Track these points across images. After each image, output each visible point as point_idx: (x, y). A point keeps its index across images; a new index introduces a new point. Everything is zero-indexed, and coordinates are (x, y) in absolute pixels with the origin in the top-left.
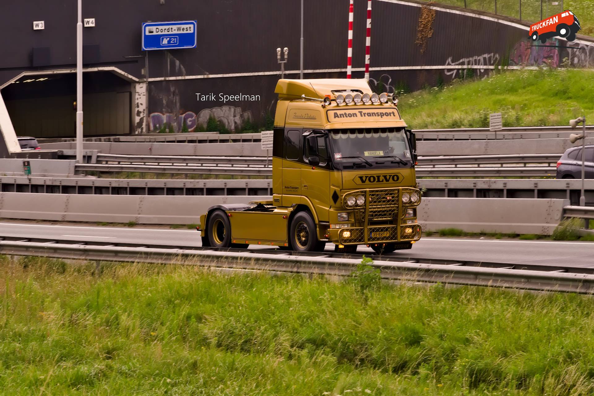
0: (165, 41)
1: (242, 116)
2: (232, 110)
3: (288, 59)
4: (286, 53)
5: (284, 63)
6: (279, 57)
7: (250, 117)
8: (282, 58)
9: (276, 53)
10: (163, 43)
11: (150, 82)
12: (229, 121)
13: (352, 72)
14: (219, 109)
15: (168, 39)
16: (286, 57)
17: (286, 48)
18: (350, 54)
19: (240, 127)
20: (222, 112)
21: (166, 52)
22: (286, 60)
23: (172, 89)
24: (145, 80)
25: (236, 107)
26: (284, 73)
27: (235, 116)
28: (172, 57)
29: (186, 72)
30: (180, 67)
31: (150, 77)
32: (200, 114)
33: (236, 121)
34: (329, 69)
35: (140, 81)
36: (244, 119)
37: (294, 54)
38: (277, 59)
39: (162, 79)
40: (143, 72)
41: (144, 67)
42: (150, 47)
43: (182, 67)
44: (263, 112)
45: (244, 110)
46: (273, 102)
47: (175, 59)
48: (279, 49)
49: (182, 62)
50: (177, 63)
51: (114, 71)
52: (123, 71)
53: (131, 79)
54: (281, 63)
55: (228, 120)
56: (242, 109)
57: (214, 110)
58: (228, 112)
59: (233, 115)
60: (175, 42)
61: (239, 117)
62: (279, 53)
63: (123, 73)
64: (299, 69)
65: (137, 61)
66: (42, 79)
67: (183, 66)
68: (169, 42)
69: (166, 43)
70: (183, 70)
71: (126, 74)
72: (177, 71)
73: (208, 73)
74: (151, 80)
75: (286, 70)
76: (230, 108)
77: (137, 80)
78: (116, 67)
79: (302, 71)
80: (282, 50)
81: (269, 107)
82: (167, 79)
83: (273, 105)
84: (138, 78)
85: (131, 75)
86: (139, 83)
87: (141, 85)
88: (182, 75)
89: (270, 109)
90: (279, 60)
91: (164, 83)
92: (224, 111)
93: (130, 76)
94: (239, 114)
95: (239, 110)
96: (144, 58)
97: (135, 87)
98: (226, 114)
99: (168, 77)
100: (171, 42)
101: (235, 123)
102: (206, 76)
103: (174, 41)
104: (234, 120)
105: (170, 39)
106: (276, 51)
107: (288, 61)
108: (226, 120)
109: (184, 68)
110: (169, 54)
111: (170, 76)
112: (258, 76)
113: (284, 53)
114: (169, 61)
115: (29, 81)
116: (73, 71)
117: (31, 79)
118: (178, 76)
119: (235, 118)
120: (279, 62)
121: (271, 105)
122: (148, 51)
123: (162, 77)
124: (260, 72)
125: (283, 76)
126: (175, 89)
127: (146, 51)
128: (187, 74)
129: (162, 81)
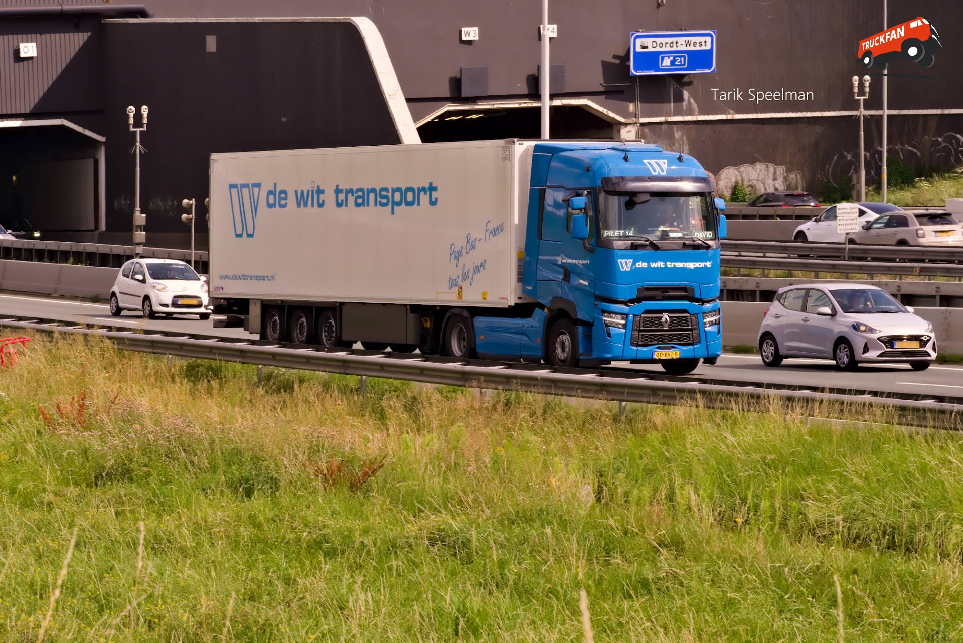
0: (667, 62)
1: (786, 178)
2: (771, 169)
3: (869, 93)
4: (867, 84)
5: (864, 100)
6: (856, 90)
7: (800, 180)
8: (861, 92)
9: (852, 84)
10: (664, 64)
11: (643, 125)
12: (767, 186)
14: (751, 168)
15: (672, 58)
16: (867, 90)
17: (867, 77)
20: (754, 172)
21: (667, 79)
22: (867, 94)
23: (677, 135)
24: (635, 120)
25: (776, 165)
26: (863, 114)
27: (775, 179)
28: (676, 85)
29: (699, 110)
30: (690, 102)
31: (643, 116)
32: (720, 175)
33: (777, 186)
34: (923, 109)
35: (628, 122)
36: (790, 183)
37: (876, 86)
38: (853, 93)
39: (662, 119)
40: (632, 108)
41: (633, 100)
42: (642, 69)
43: (692, 101)
44: (821, 174)
45: (789, 170)
46: (835, 158)
47: (682, 89)
48: (856, 78)
49: (692, 95)
50: (686, 94)
51: (587, 106)
52: (601, 105)
53: (613, 119)
54: (859, 100)
55: (764, 184)
56: (786, 168)
57: (742, 168)
58: (764, 171)
59: (771, 177)
60: (683, 63)
61: (782, 180)
62: (856, 84)
63: (601, 109)
64: (881, 108)
65: (622, 92)
66: (475, 117)
67: (694, 100)
68: (673, 63)
69: (668, 64)
70: (694, 106)
71: (605, 111)
72: (684, 108)
73: (732, 112)
74: (644, 120)
76: (767, 167)
78: (589, 99)
79: (884, 113)
80: (861, 80)
81: (829, 166)
82: (670, 119)
83: (835, 163)
84: (625, 118)
85: (613, 112)
86: (626, 125)
87: (629, 128)
88: (691, 113)
89: (830, 169)
90: (856, 95)
91: (664, 126)
92: (758, 170)
93: (612, 115)
94: (782, 176)
95: (781, 169)
96: (633, 87)
97: (619, 132)
98: (762, 176)
99: (670, 116)
100: (676, 63)
101: (776, 189)
102: (729, 117)
103: (681, 61)
104: (774, 185)
105: (674, 58)
106: (852, 80)
107: (869, 96)
108: (762, 185)
109: (696, 101)
110: (672, 82)
111: (674, 116)
112: (812, 117)
113: (863, 84)
114: (672, 91)
115: (454, 118)
116: (523, 105)
117: (457, 116)
118: (687, 115)
119: (776, 182)
120: (857, 98)
121: (833, 163)
122: (640, 77)
123: (661, 116)
124: (815, 111)
125: (862, 119)
126: (682, 136)
127: (636, 76)
128: (700, 114)
129: (661, 123)
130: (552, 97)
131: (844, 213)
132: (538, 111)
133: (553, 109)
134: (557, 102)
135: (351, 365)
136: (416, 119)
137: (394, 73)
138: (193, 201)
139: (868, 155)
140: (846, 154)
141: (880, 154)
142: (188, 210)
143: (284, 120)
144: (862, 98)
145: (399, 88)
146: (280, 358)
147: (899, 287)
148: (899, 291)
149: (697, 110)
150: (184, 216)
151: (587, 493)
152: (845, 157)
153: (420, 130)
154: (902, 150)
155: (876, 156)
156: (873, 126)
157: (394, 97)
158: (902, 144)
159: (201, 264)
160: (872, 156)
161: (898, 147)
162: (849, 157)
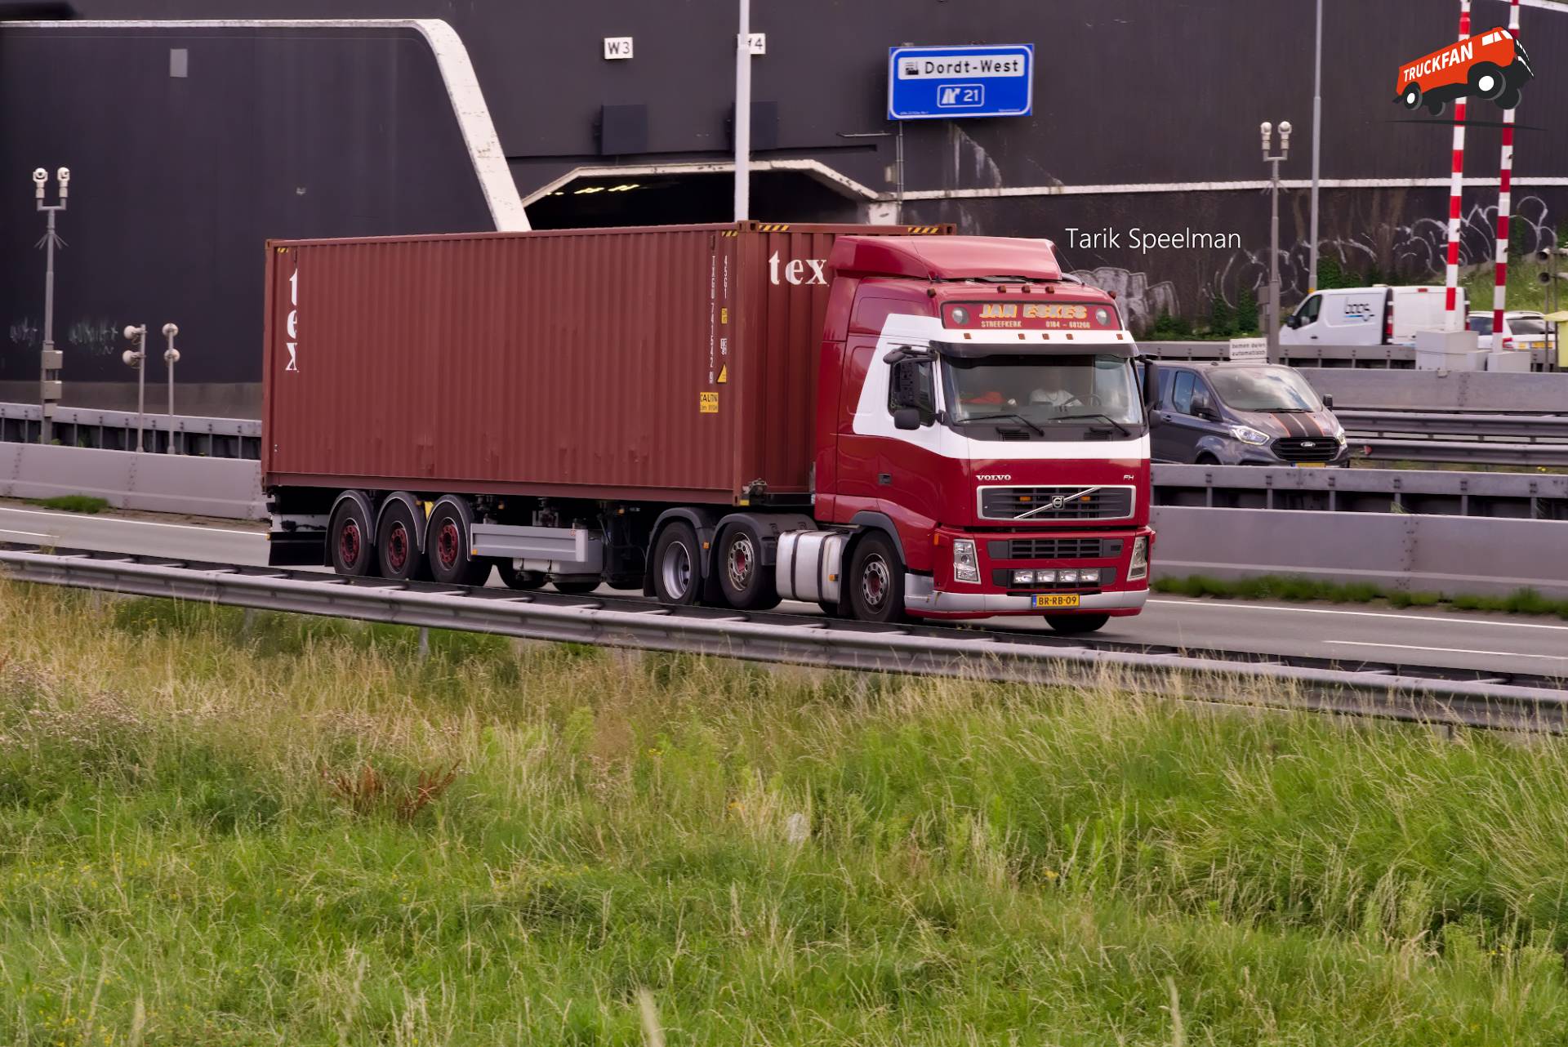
0: (949, 97)
1: (1147, 294)
2: (1124, 278)
3: (1289, 151)
4: (1285, 136)
5: (1280, 162)
6: (1266, 146)
7: (1171, 299)
8: (1276, 149)
9: (1259, 136)
10: (945, 101)
11: (907, 202)
13: (1465, 189)
14: (1089, 277)
15: (958, 91)
16: (1285, 145)
17: (1285, 125)
18: (1459, 143)
19: (1143, 322)
20: (1094, 283)
21: (950, 126)
22: (1285, 153)
23: (966, 221)
24: (895, 195)
25: (1132, 271)
26: (1278, 186)
27: (1129, 295)
28: (965, 137)
29: (1003, 178)
30: (986, 164)
31: (908, 189)
33: (1133, 306)
34: (1381, 178)
35: (883, 199)
36: (1155, 303)
37: (1301, 137)
38: (1261, 151)
39: (940, 194)
40: (889, 174)
41: (891, 161)
42: (908, 110)
43: (992, 163)
44: (1206, 287)
45: (1154, 280)
46: (1231, 260)
47: (974, 143)
48: (1267, 125)
49: (991, 152)
50: (980, 153)
51: (811, 171)
52: (838, 170)
53: (858, 192)
54: (1271, 163)
56: (1148, 277)
58: (1111, 282)
59: (1124, 293)
60: (976, 99)
61: (1141, 297)
62: (1267, 136)
63: (836, 176)
64: (1309, 177)
65: (873, 147)
66: (624, 188)
67: (994, 160)
68: (959, 99)
69: (952, 101)
70: (996, 171)
71: (845, 180)
72: (978, 175)
73: (1059, 182)
74: (909, 195)
75: (1283, 177)
76: (1117, 274)
77: (873, 195)
78: (817, 160)
79: (1315, 183)
80: (1275, 130)
81: (1221, 274)
82: (953, 194)
83: (1232, 268)
84: (877, 191)
85: (858, 181)
86: (878, 202)
87: (885, 208)
88: (988, 183)
89: (1223, 278)
90: (1266, 154)
91: (944, 206)
92: (1101, 281)
93: (856, 186)
94: (1141, 291)
95: (1140, 278)
96: (893, 138)
97: (867, 214)
99: (953, 189)
100: (966, 100)
101: (1131, 312)
102: (1054, 190)
103: (973, 97)
104: (1128, 305)
105: (962, 91)
106: (1260, 129)
107: (1289, 156)
109: (998, 165)
110: (959, 131)
111: (963, 187)
112: (1194, 191)
113: (1280, 135)
114: (957, 147)
115: (590, 190)
116: (706, 169)
117: (594, 187)
118: (983, 187)
119: (1132, 299)
120: (1267, 158)
121: (1227, 269)
122: (905, 122)
123: (939, 189)
124: (1199, 181)
125: (1276, 195)
126: (974, 221)
127: (898, 121)
128: (1005, 185)
129: (938, 200)
130: (756, 154)
131: (1242, 354)
132: (730, 177)
133: (754, 176)
134: (764, 166)
135: (404, 608)
136: (523, 192)
137: (487, 114)
138: (143, 329)
139: (1287, 255)
140: (1249, 254)
141: (1307, 253)
142: (132, 344)
143: (300, 192)
144: (1276, 159)
145: (496, 139)
146: (283, 595)
147: (1332, 479)
148: (1332, 485)
149: (1000, 178)
150: (128, 355)
151: (797, 826)
152: (1249, 260)
153: (530, 211)
154: (1343, 246)
155: (1301, 257)
156: (1296, 205)
157: (487, 154)
158: (1344, 238)
159: (154, 434)
160: (1294, 257)
161: (1338, 242)
162: (1254, 259)
